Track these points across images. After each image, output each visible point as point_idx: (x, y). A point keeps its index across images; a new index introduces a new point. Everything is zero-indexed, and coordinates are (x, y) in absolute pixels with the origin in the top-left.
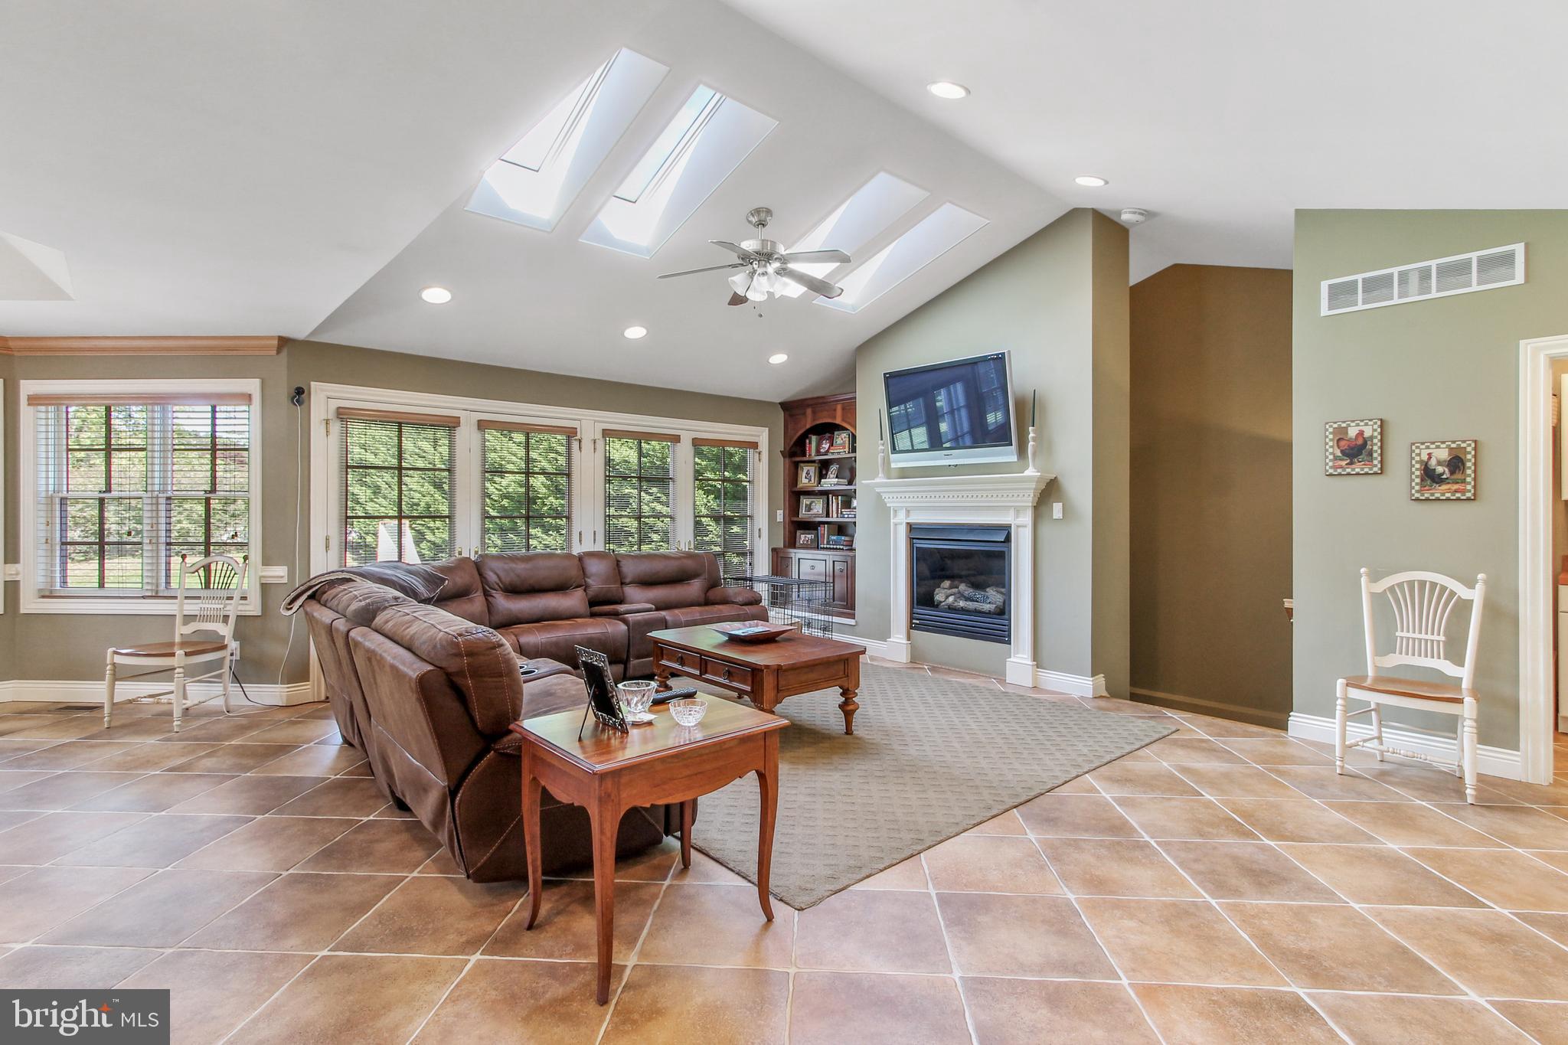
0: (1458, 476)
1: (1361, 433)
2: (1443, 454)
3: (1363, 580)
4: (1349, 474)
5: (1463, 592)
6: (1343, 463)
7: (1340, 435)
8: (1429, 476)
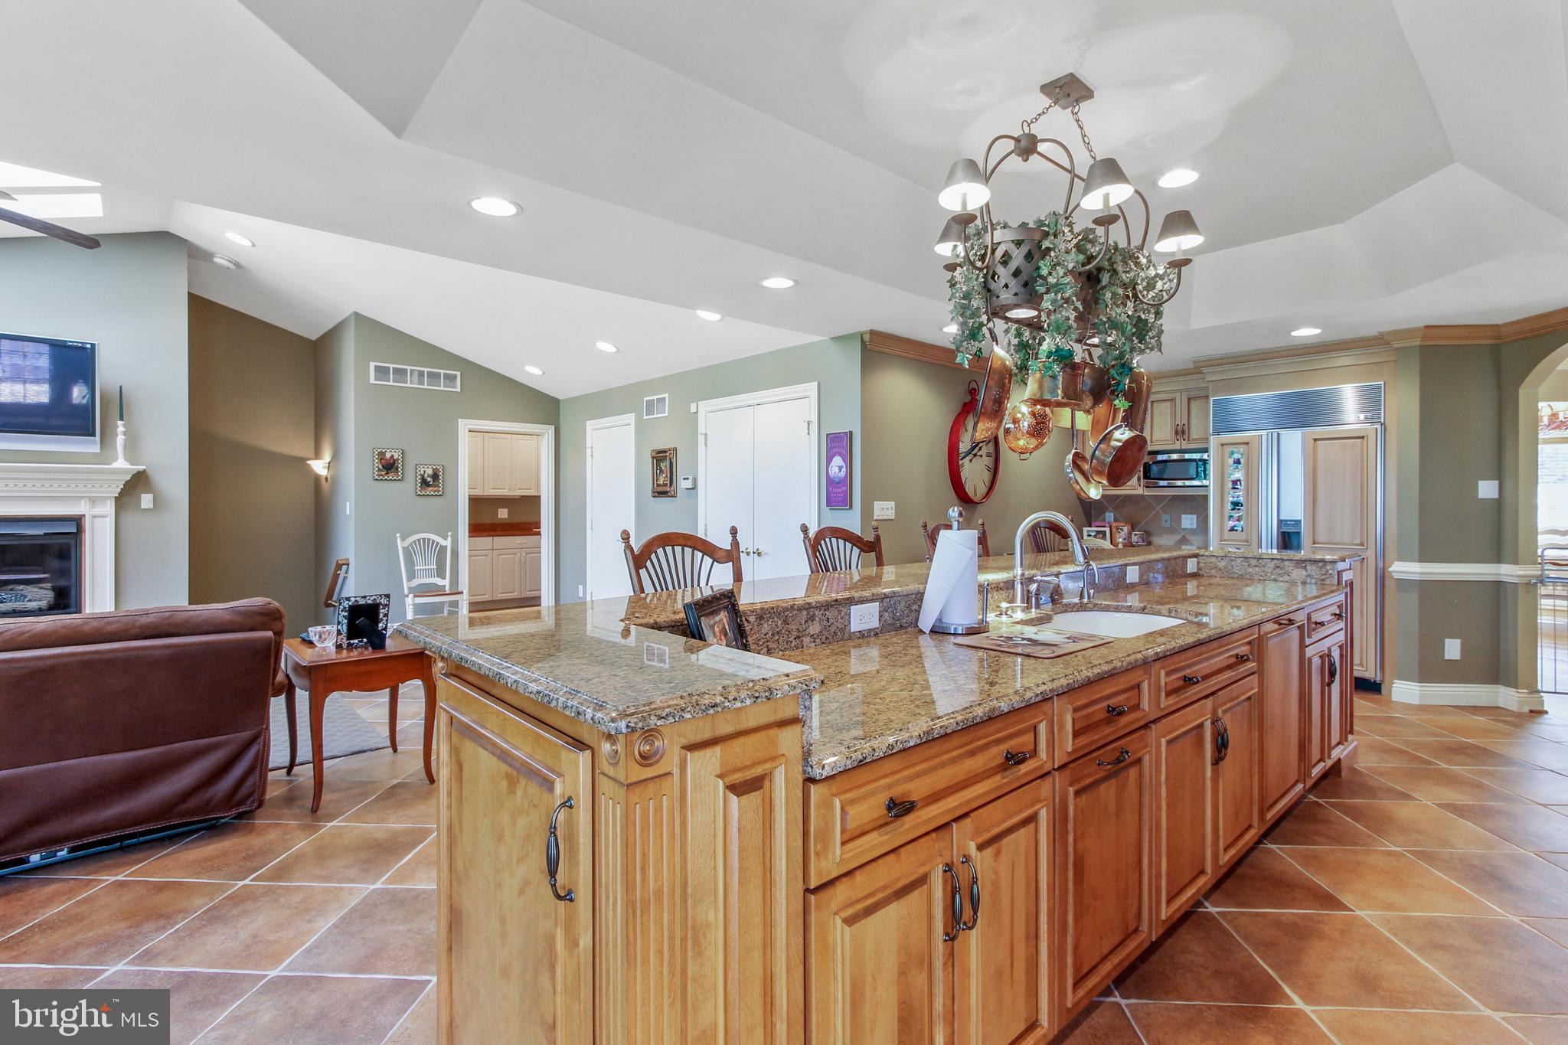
0: (436, 483)
1: (393, 456)
2: (430, 471)
3: (399, 540)
4: (386, 480)
5: (443, 542)
6: (383, 473)
7: (382, 455)
8: (424, 483)
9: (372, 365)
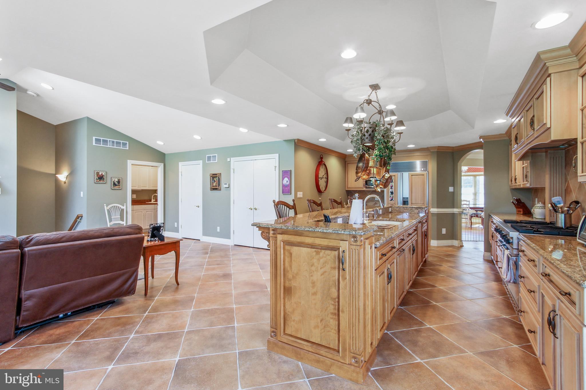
0: (119, 185)
1: (102, 174)
2: (117, 180)
3: (105, 207)
4: (99, 183)
5: (122, 207)
6: (98, 180)
7: (98, 173)
8: (115, 184)
9: (94, 138)
